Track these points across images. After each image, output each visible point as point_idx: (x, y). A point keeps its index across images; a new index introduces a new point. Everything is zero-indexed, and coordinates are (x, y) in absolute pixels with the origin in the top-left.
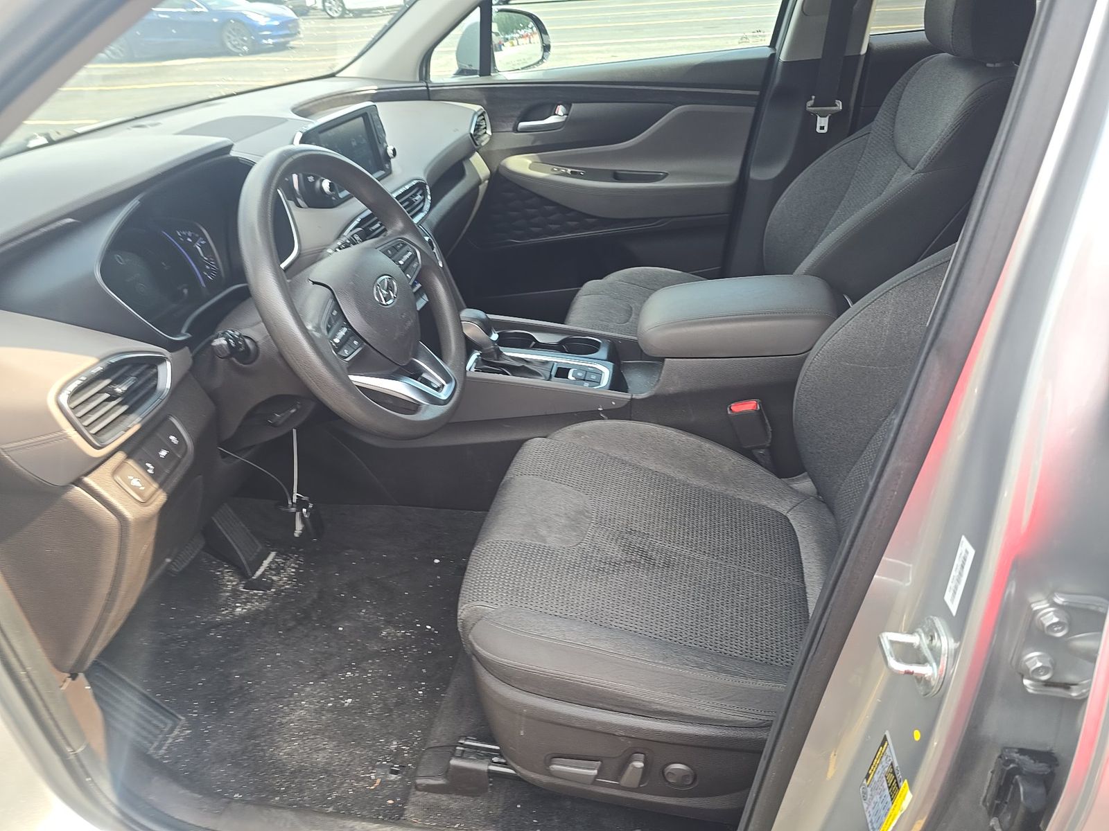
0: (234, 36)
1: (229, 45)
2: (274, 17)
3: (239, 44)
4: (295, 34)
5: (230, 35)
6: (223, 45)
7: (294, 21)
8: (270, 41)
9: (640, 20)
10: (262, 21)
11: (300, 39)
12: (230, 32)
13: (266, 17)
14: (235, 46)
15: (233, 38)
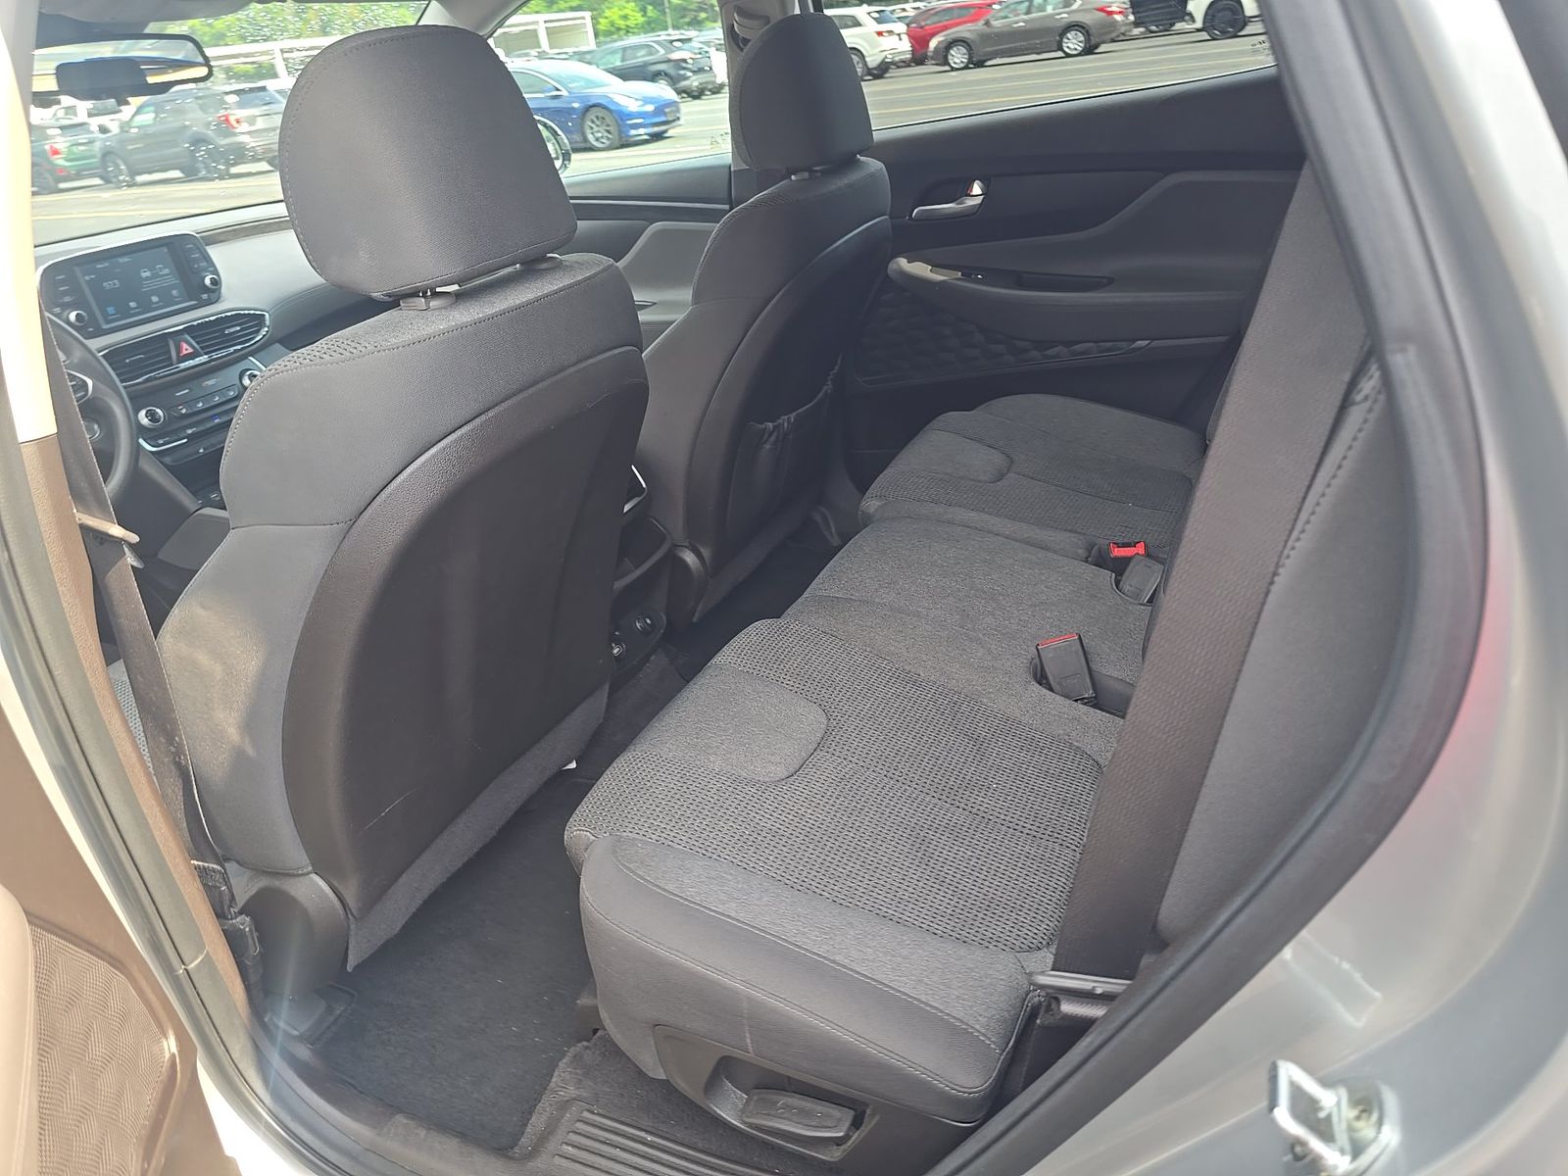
0: (598, 126)
1: (590, 137)
2: (646, 101)
3: (602, 137)
4: (674, 121)
5: (593, 125)
6: (586, 140)
7: (674, 103)
8: (642, 131)
9: (1156, 79)
10: (633, 106)
11: (680, 125)
12: (593, 122)
13: (637, 100)
14: (597, 140)
15: (596, 129)
